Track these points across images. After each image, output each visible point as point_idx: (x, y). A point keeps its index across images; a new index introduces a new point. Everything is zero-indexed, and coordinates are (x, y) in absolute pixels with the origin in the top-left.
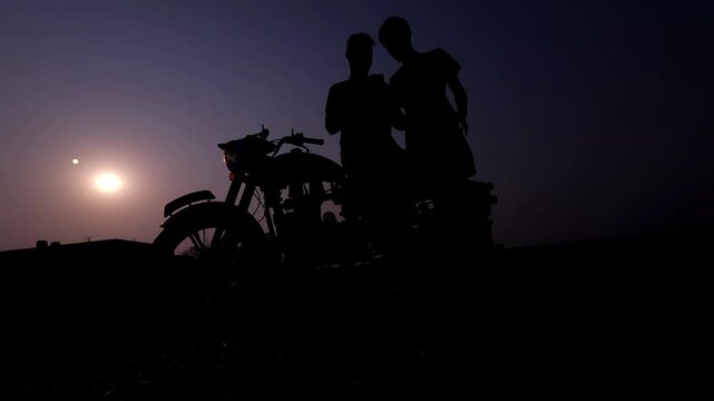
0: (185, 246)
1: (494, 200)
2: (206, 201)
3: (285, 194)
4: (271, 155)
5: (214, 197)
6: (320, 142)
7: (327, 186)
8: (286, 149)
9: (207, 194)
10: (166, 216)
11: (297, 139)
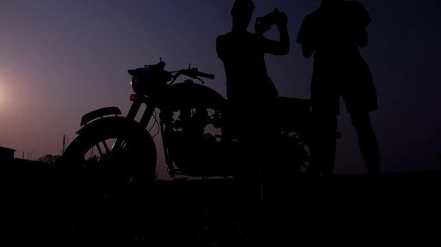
0: (92, 153)
1: (338, 135)
2: (114, 115)
3: (176, 115)
4: (168, 83)
5: (121, 113)
6: (212, 77)
7: (211, 112)
8: (182, 79)
9: (116, 110)
10: (82, 125)
11: (193, 72)
